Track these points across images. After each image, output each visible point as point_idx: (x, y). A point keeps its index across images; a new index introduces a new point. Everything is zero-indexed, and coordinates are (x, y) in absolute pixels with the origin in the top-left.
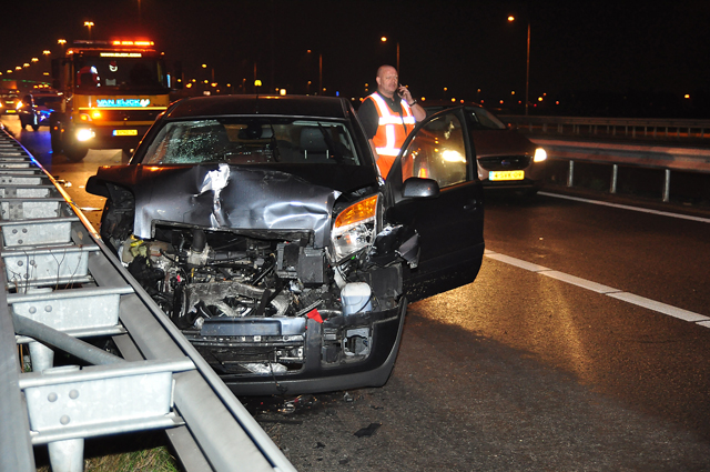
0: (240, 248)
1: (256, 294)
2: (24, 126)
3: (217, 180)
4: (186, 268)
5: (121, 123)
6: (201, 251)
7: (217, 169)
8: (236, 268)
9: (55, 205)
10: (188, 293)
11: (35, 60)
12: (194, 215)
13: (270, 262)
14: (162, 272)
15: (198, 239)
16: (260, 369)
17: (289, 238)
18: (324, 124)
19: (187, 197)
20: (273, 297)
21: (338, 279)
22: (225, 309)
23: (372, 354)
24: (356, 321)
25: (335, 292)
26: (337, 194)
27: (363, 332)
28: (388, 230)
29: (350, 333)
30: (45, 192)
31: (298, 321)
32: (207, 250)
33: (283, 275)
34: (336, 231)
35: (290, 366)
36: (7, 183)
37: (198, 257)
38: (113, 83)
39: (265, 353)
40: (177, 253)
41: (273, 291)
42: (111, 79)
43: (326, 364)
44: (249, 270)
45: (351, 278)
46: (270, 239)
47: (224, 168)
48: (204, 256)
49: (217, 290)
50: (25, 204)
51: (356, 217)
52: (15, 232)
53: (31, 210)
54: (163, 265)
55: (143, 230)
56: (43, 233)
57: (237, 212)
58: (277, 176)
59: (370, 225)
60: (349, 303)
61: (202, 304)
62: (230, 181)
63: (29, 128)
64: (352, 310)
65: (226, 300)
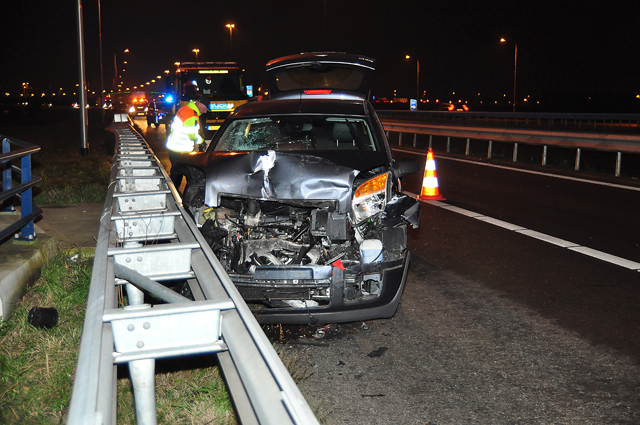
0: (284, 214)
1: (296, 248)
2: (149, 124)
3: (266, 162)
4: (244, 228)
5: (214, 121)
6: (254, 216)
7: (267, 154)
8: (281, 228)
9: (157, 181)
10: (245, 247)
11: (159, 77)
12: (249, 189)
13: (306, 223)
14: (226, 231)
15: (252, 206)
16: (298, 304)
17: (320, 206)
18: (350, 120)
19: (244, 175)
20: (308, 250)
21: (358, 237)
22: (272, 259)
23: (384, 293)
24: (370, 269)
25: (355, 246)
26: (356, 173)
27: (376, 277)
28: (395, 200)
29: (366, 278)
30: (153, 171)
31: (327, 269)
32: (258, 215)
33: (317, 234)
34: (356, 201)
35: (321, 302)
36: (128, 165)
37: (252, 220)
38: (208, 92)
39: (302, 292)
40: (238, 217)
41: (308, 245)
42: (207, 89)
43: (347, 301)
44: (291, 230)
45: (367, 236)
46: (307, 207)
47: (272, 153)
48: (257, 220)
49: (266, 245)
50: (137, 181)
51: (371, 190)
52: (127, 201)
53: (140, 185)
54: (227, 226)
55: (212, 201)
56: (146, 202)
57: (281, 187)
58: (311, 160)
59: (381, 196)
60: (366, 254)
61: (255, 255)
62: (276, 163)
63: (153, 125)
64: (368, 260)
65: (273, 253)
